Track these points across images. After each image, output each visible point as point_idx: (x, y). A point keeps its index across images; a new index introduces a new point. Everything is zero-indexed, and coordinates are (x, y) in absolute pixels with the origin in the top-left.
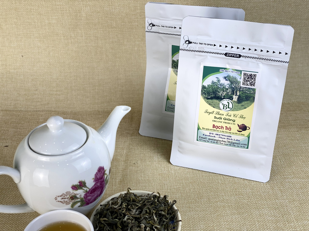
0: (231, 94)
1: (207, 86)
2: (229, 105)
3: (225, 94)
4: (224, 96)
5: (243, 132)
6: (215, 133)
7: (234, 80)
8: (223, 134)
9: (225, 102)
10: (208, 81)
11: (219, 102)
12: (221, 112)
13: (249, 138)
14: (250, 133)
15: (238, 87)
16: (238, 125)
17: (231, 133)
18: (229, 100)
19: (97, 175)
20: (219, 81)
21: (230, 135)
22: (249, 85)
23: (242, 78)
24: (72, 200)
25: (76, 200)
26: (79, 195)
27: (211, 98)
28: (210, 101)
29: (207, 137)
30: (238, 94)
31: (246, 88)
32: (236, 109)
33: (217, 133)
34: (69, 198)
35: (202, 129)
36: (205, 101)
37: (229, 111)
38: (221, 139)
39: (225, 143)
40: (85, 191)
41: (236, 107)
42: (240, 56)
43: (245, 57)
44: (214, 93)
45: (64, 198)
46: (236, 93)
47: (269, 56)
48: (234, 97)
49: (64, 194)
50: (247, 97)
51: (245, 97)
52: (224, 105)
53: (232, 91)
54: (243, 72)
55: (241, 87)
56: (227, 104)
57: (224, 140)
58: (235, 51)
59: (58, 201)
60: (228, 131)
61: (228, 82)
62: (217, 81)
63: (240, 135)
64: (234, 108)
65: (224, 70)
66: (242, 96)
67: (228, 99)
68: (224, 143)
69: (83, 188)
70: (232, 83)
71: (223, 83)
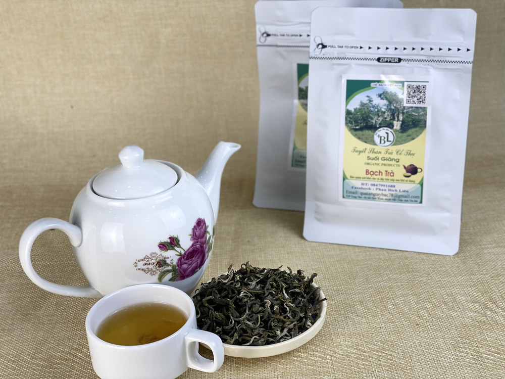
0: (391, 119)
1: (353, 110)
2: (388, 136)
3: (381, 120)
4: (380, 124)
5: (413, 177)
6: (370, 183)
7: (394, 98)
8: (383, 183)
9: (382, 132)
10: (355, 103)
11: (373, 134)
12: (377, 148)
13: (422, 185)
14: (422, 179)
15: (401, 107)
16: (405, 167)
17: (393, 180)
18: (388, 129)
19: (196, 231)
20: (370, 101)
21: (393, 184)
22: (417, 103)
23: (406, 92)
24: (159, 267)
25: (165, 267)
26: (170, 259)
27: (361, 129)
28: (360, 133)
29: (358, 190)
30: (401, 118)
31: (412, 107)
32: (399, 141)
33: (373, 183)
34: (156, 263)
35: (349, 177)
36: (352, 133)
37: (390, 146)
38: (380, 192)
39: (386, 197)
40: (178, 254)
41: (398, 139)
42: (400, 60)
43: (408, 60)
44: (364, 120)
45: (147, 263)
46: (398, 117)
47: (443, 56)
48: (395, 123)
49: (148, 257)
50: (416, 122)
51: (413, 122)
52: (381, 137)
53: (391, 115)
54: (406, 84)
55: (404, 107)
56: (386, 136)
57: (384, 193)
58: (391, 53)
59: (139, 269)
60: (390, 178)
61: (385, 102)
62: (368, 102)
63: (408, 182)
64: (396, 141)
65: (378, 84)
66: (406, 121)
67: (385, 128)
68: (384, 198)
69: (176, 248)
70: (390, 103)
71: (377, 104)
